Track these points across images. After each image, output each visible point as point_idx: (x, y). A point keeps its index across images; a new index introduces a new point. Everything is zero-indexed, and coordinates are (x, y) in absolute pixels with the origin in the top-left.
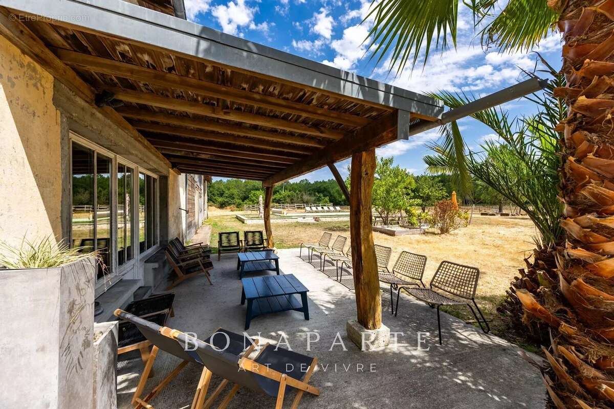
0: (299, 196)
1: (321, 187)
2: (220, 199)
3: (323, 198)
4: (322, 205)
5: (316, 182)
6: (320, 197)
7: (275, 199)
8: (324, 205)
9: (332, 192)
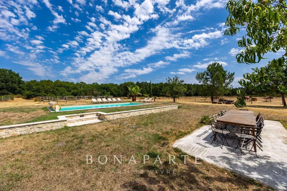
0: (91, 91)
1: (105, 87)
2: (27, 92)
3: (106, 92)
4: (106, 97)
5: (102, 84)
6: (104, 92)
7: (74, 93)
8: (108, 97)
9: (111, 89)
